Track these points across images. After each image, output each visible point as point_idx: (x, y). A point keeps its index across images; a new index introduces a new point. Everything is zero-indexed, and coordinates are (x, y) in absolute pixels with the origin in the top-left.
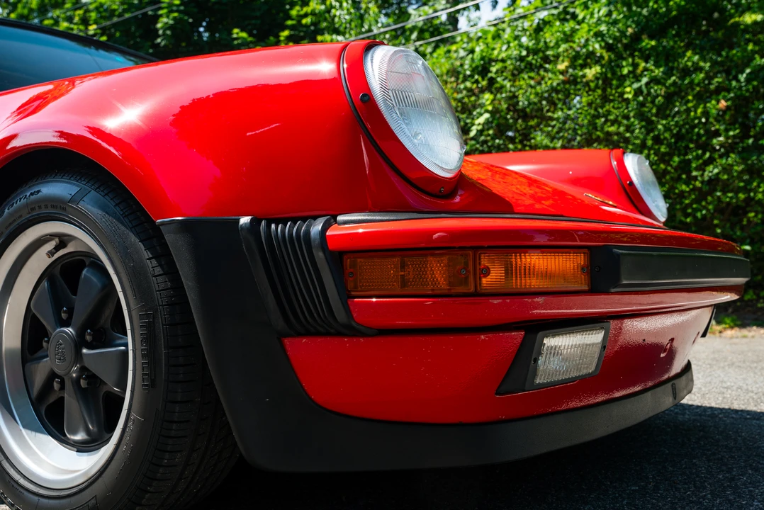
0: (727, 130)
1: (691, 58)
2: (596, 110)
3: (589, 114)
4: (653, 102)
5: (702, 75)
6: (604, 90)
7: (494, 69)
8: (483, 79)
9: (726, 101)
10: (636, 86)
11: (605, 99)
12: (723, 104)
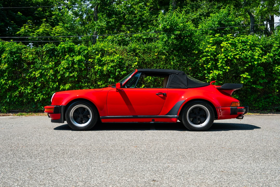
0: (191, 74)
1: (184, 58)
2: (164, 65)
3: (163, 66)
4: (177, 66)
5: (186, 62)
6: (166, 61)
7: (138, 51)
8: (134, 53)
9: (191, 68)
10: (173, 62)
11: (166, 63)
12: (190, 68)
